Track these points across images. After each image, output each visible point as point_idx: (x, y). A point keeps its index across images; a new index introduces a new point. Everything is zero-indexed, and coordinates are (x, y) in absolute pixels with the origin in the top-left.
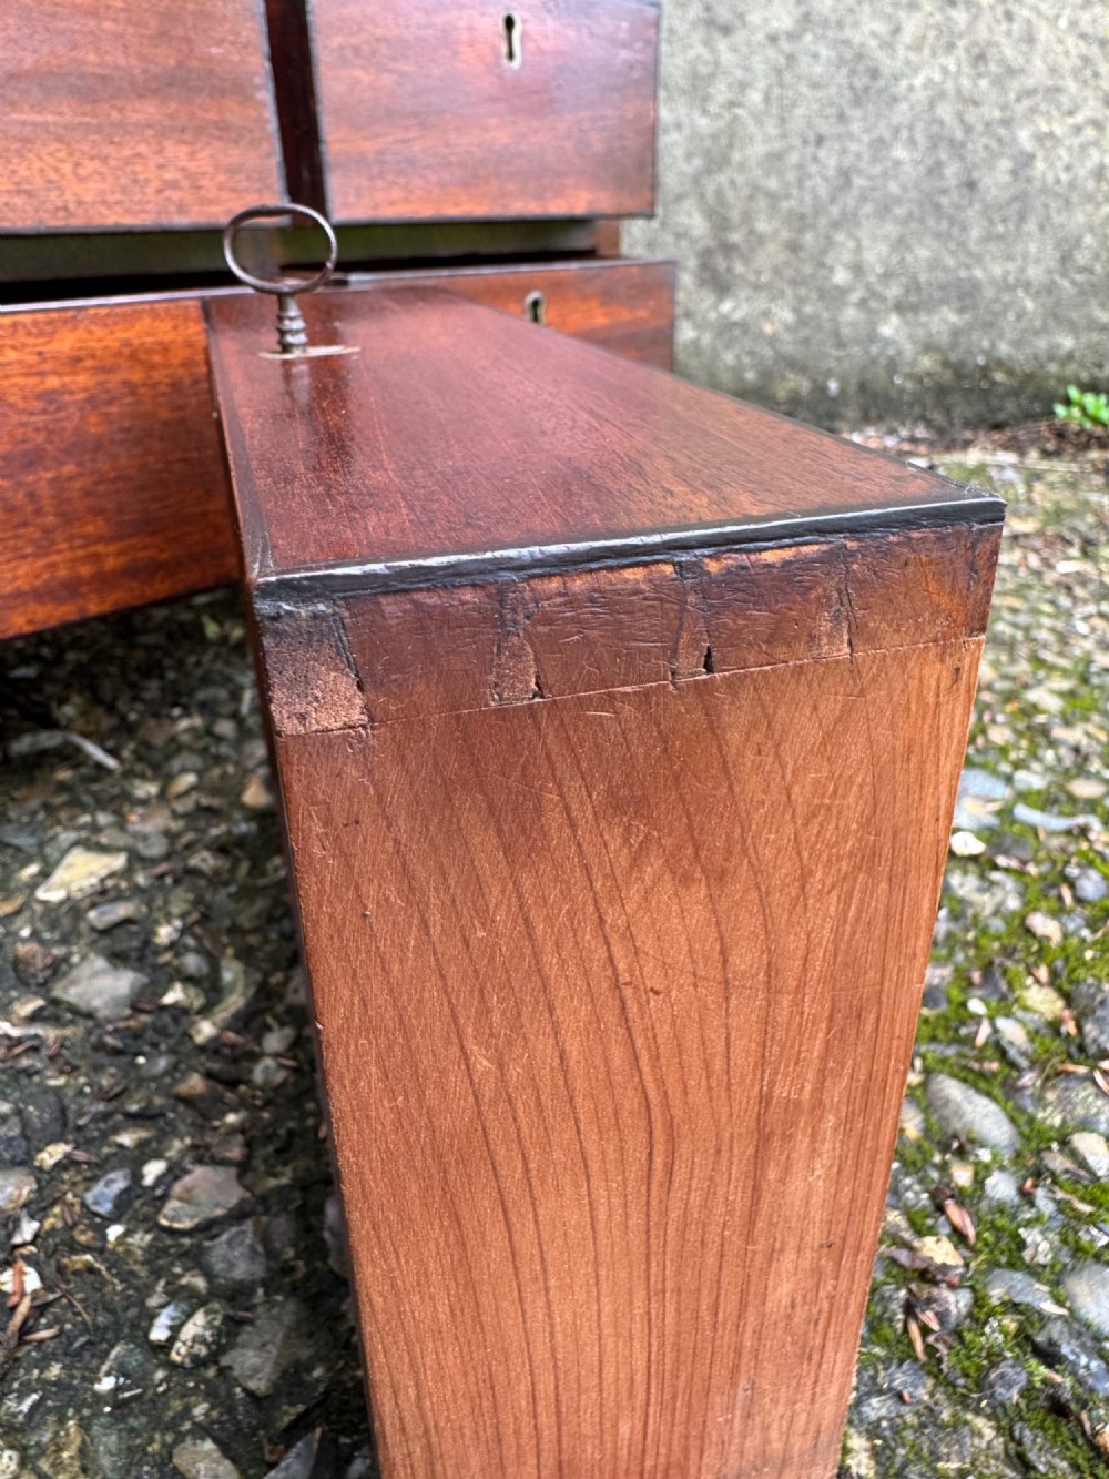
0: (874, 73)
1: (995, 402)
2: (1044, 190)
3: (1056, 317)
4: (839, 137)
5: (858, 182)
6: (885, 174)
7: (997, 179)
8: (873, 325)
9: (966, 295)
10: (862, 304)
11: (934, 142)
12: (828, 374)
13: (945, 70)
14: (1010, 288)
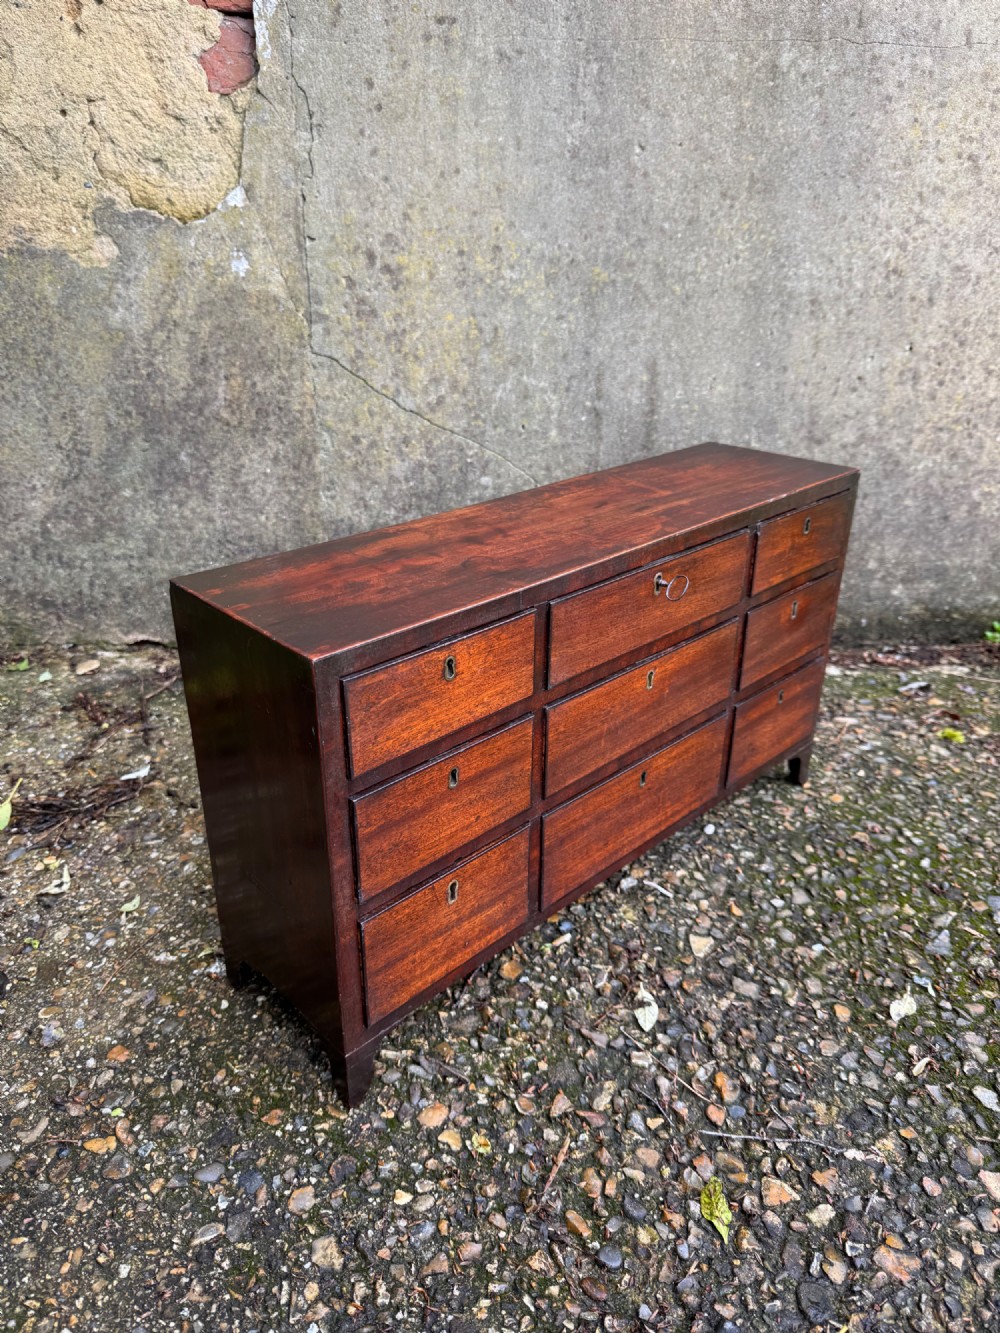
0: (897, 463)
1: (953, 629)
2: (985, 521)
3: (989, 585)
4: (875, 494)
5: (884, 516)
6: (899, 513)
7: (960, 515)
8: (888, 590)
9: (940, 573)
10: (883, 579)
11: (927, 497)
12: (861, 616)
13: (935, 462)
14: (964, 570)
